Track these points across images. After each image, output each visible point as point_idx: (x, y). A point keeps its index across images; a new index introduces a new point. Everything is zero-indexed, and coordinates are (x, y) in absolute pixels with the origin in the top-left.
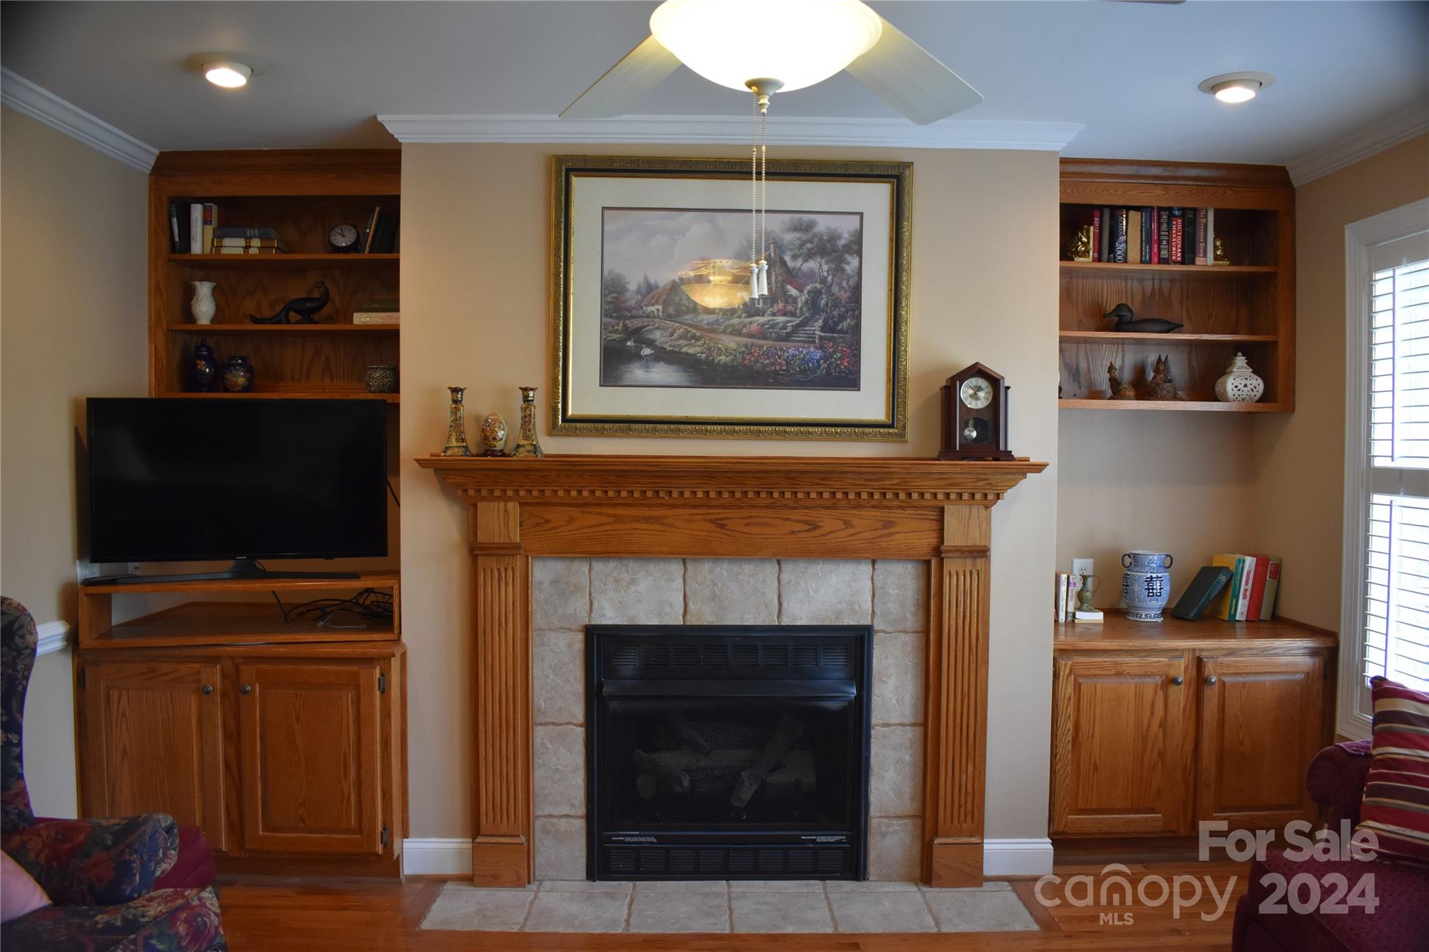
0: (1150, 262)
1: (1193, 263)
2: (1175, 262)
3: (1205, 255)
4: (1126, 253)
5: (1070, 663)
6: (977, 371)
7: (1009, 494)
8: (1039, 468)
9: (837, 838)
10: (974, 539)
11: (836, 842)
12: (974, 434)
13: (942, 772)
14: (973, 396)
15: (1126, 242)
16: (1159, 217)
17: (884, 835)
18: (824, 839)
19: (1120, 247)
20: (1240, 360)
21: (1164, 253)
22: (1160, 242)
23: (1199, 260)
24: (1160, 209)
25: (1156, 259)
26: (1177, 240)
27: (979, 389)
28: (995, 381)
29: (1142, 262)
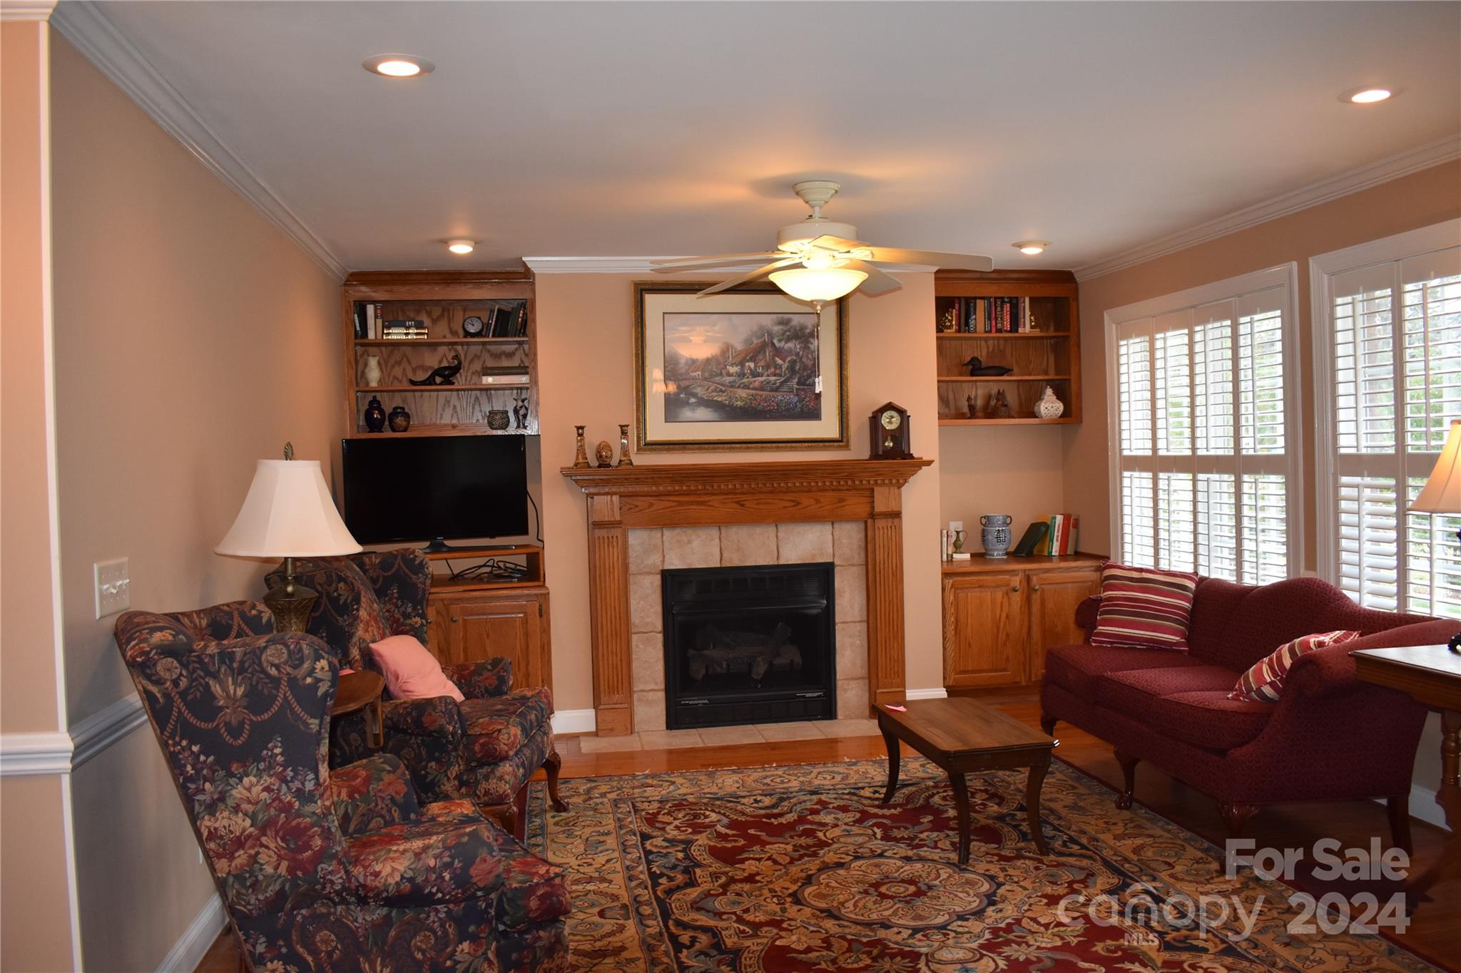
0: (990, 332)
1: (1017, 332)
2: (1006, 331)
3: (1024, 327)
4: (976, 326)
5: (951, 581)
6: (890, 407)
7: (912, 479)
8: (929, 463)
9: (818, 694)
10: (892, 507)
11: (818, 697)
12: (891, 444)
13: (880, 649)
14: (890, 422)
15: (975, 319)
16: (996, 303)
17: (845, 691)
18: (810, 695)
19: (972, 322)
20: (1049, 391)
21: (999, 325)
22: (996, 319)
23: (1021, 330)
24: (996, 298)
25: (994, 330)
26: (1007, 317)
27: (892, 417)
28: (901, 412)
29: (986, 332)
